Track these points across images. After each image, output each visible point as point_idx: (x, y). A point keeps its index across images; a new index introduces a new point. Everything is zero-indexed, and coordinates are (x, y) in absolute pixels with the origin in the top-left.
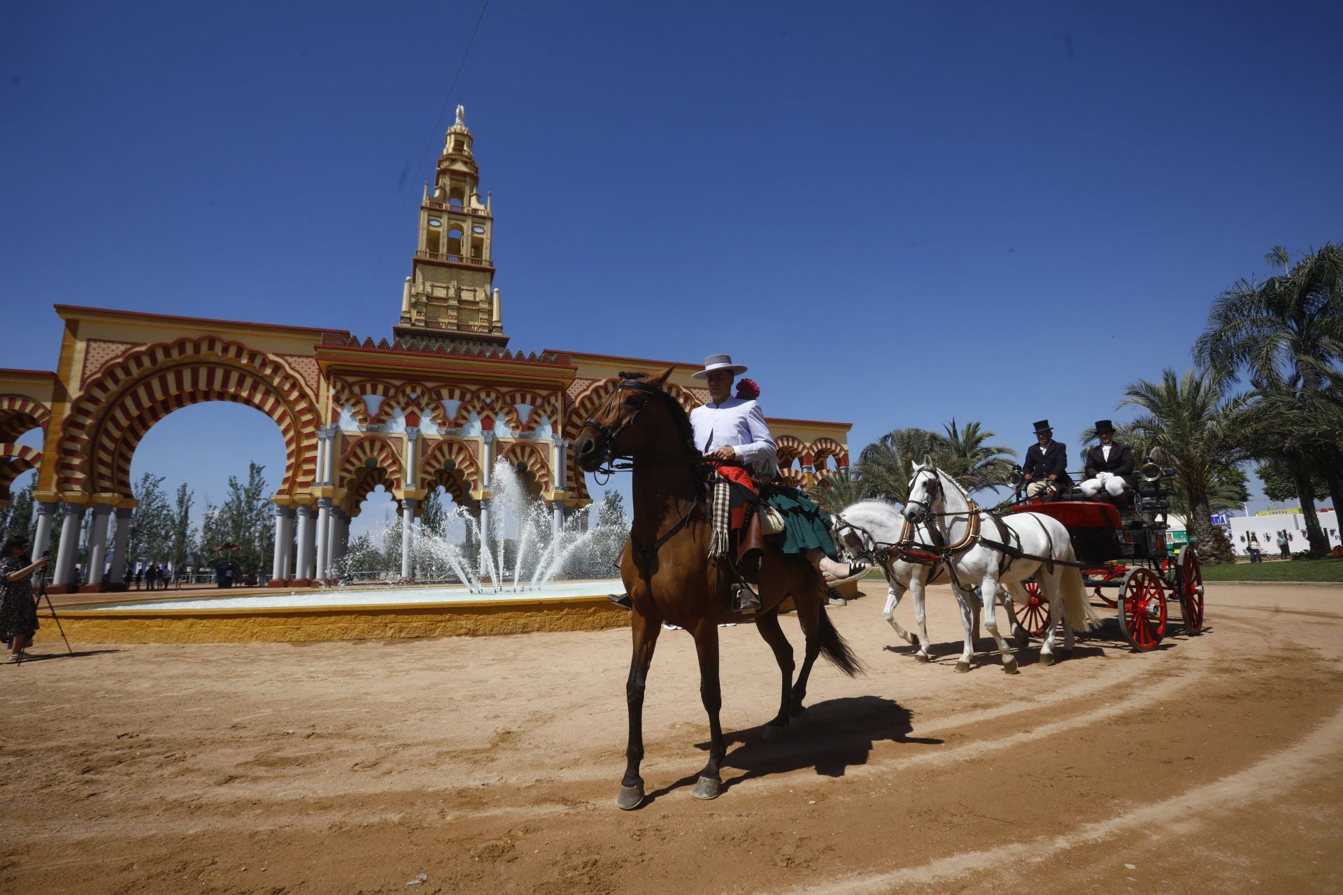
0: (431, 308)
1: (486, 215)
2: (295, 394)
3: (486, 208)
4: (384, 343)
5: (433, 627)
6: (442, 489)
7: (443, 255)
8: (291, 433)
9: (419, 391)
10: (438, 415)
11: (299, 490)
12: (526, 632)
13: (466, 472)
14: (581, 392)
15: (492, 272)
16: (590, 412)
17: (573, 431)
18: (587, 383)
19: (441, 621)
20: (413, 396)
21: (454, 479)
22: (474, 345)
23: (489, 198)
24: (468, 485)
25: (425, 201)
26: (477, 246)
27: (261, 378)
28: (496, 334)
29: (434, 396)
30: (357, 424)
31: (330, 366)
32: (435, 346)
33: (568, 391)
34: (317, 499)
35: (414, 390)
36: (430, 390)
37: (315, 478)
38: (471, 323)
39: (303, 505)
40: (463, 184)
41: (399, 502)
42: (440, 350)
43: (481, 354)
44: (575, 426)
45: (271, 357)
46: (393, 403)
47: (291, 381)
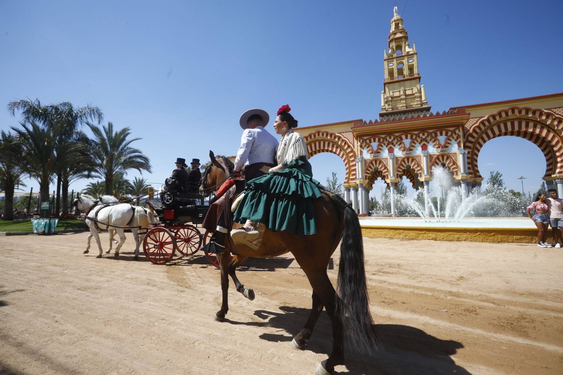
0: (394, 102)
1: (413, 53)
2: (346, 146)
3: (413, 49)
4: (376, 121)
5: (418, 236)
6: (404, 177)
7: (396, 78)
8: (346, 161)
9: (392, 138)
10: (401, 147)
11: (351, 182)
12: (459, 241)
13: (416, 170)
14: (473, 125)
15: (419, 78)
16: (479, 134)
17: (470, 145)
18: (476, 119)
19: (421, 234)
20: (390, 140)
21: (410, 172)
22: (415, 113)
23: (414, 44)
24: (417, 175)
25: (386, 57)
26: (411, 69)
27: (334, 142)
28: (424, 106)
29: (399, 139)
30: (369, 155)
31: (357, 134)
32: (397, 117)
33: (465, 126)
34: (358, 185)
35: (390, 138)
36: (397, 137)
37: (356, 176)
38: (412, 104)
39: (353, 187)
40: (401, 42)
41: (388, 184)
42: (400, 119)
43: (418, 117)
44: (471, 142)
45: (337, 134)
46: (383, 145)
47: (344, 142)
